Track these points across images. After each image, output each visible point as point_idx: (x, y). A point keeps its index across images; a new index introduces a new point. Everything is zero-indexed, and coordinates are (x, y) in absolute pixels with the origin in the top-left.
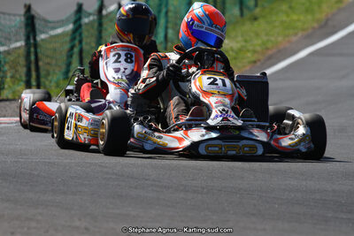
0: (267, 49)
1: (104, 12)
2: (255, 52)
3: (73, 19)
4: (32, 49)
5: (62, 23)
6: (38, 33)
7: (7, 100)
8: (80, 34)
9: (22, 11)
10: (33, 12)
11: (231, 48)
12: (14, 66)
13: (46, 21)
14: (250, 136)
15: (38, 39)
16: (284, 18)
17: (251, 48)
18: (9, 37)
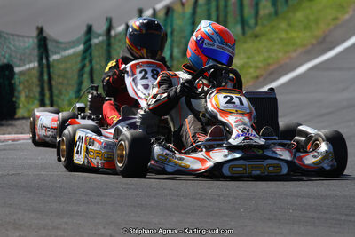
0: (269, 65)
1: (113, 33)
2: (257, 68)
3: (84, 39)
4: (45, 70)
5: (73, 44)
6: (50, 53)
7: (23, 118)
8: (90, 54)
9: (35, 33)
10: (45, 34)
12: (28, 85)
13: (57, 42)
14: (274, 155)
15: (51, 59)
16: (283, 35)
17: (253, 64)
18: (23, 58)
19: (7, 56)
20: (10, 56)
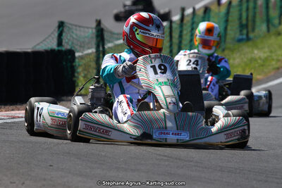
2: (278, 60)
4: (101, 55)
6: (106, 42)
9: (94, 25)
10: (102, 26)
11: (260, 57)
12: (86, 68)
13: (112, 33)
15: (106, 47)
17: (275, 58)
18: (83, 45)
19: (70, 43)
20: (73, 43)
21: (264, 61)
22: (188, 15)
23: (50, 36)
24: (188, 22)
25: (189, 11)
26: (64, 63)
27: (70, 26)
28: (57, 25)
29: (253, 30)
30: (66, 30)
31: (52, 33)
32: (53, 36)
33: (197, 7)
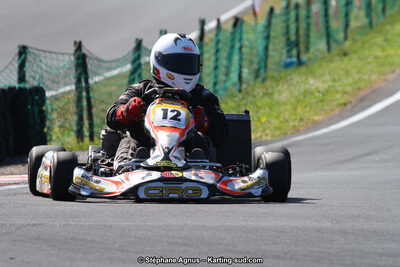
0: (359, 89)
2: (345, 93)
3: (132, 58)
4: (84, 94)
5: (118, 62)
8: (140, 75)
9: (72, 49)
10: (84, 51)
11: (317, 88)
12: (63, 113)
13: (99, 60)
15: (91, 81)
16: (379, 53)
17: (340, 89)
18: (57, 80)
19: (37, 77)
20: (41, 77)
21: (324, 95)
22: (210, 31)
23: (6, 67)
24: (212, 40)
25: (211, 25)
26: (29, 107)
27: (36, 52)
28: (17, 51)
29: (307, 49)
30: (30, 58)
31: (11, 63)
32: (11, 67)
33: (224, 18)
